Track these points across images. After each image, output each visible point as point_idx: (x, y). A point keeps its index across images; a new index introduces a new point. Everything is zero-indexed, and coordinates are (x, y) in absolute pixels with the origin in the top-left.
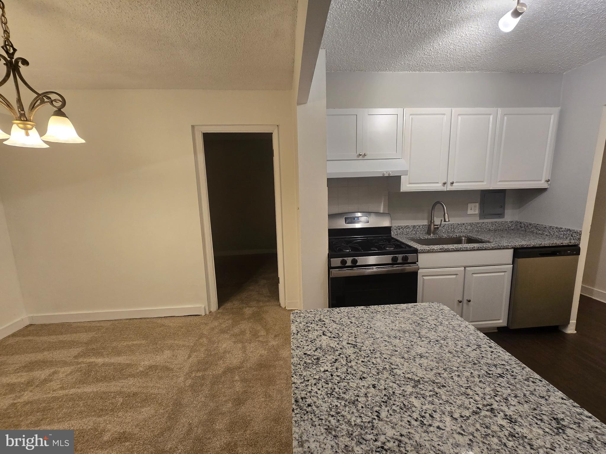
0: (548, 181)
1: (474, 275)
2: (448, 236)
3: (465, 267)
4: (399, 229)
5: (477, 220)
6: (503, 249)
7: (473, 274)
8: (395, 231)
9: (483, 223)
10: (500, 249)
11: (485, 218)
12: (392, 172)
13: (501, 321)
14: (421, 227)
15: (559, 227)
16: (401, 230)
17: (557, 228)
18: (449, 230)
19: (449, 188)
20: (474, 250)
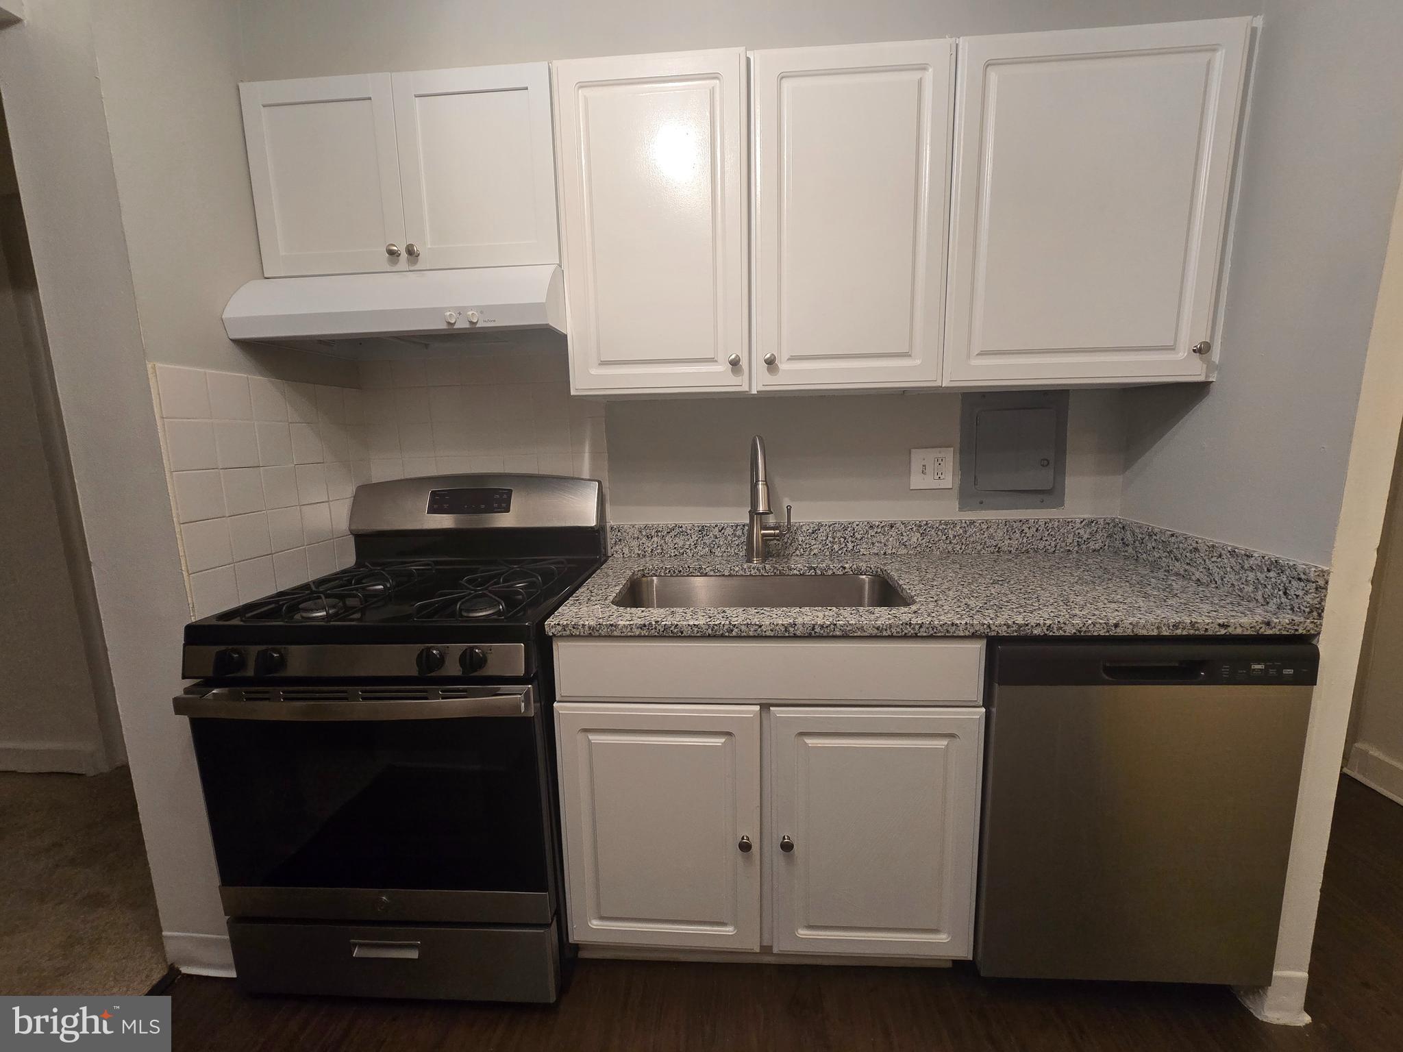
0: (1202, 350)
1: (811, 742)
2: (811, 568)
3: (765, 707)
4: (649, 537)
5: (949, 511)
6: (931, 637)
7: (802, 734)
8: (634, 543)
9: (972, 522)
10: (915, 637)
11: (982, 505)
12: (482, 310)
13: (943, 938)
14: (729, 531)
15: (1242, 547)
16: (655, 539)
17: (1232, 553)
18: (836, 547)
19: (759, 382)
20: (795, 637)
